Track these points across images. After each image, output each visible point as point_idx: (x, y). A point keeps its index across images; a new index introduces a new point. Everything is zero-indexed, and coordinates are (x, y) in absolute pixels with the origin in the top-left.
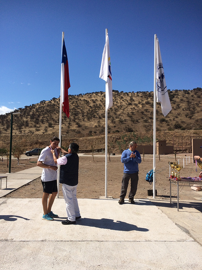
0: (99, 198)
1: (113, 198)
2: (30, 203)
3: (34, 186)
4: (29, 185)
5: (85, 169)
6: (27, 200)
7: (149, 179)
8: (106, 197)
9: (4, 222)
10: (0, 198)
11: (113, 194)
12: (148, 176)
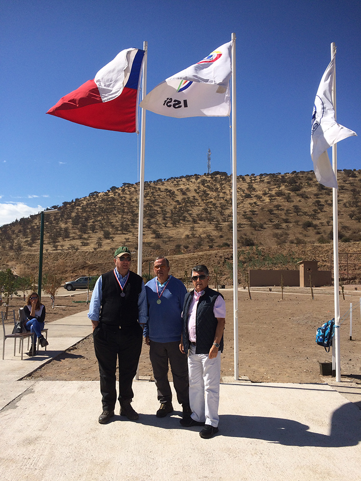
1: (252, 382)
2: (81, 392)
3: (86, 353)
4: (76, 348)
6: (76, 384)
7: (324, 341)
8: (235, 379)
9: (29, 442)
10: (21, 379)
11: (247, 370)
12: (321, 333)
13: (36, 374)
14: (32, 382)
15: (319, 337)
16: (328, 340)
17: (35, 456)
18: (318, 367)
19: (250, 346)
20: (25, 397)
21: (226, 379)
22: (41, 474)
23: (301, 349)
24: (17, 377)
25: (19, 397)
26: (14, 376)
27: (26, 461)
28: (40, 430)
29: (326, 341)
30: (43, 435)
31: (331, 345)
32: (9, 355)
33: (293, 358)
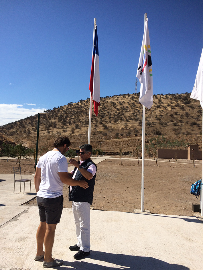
0: (134, 211)
1: (151, 213)
5: (113, 173)
7: (195, 192)
8: (142, 211)
9: (22, 239)
10: (22, 205)
11: (150, 206)
12: (194, 188)
13: (31, 202)
14: (28, 207)
15: (192, 190)
16: (198, 191)
17: (24, 247)
18: (191, 207)
19: (153, 193)
20: (23, 215)
21: (136, 211)
22: (26, 258)
23: (183, 196)
24: (20, 203)
25: (20, 214)
26: (18, 203)
27: (18, 250)
28: (28, 233)
29: (197, 192)
30: (30, 236)
31: (200, 194)
32: (17, 191)
33: (177, 201)
